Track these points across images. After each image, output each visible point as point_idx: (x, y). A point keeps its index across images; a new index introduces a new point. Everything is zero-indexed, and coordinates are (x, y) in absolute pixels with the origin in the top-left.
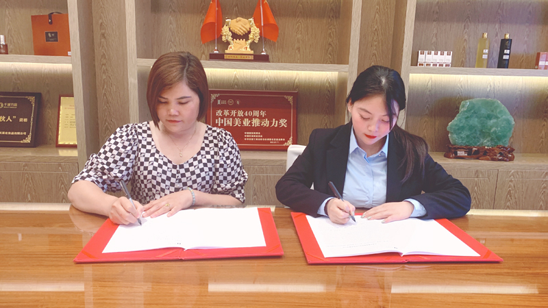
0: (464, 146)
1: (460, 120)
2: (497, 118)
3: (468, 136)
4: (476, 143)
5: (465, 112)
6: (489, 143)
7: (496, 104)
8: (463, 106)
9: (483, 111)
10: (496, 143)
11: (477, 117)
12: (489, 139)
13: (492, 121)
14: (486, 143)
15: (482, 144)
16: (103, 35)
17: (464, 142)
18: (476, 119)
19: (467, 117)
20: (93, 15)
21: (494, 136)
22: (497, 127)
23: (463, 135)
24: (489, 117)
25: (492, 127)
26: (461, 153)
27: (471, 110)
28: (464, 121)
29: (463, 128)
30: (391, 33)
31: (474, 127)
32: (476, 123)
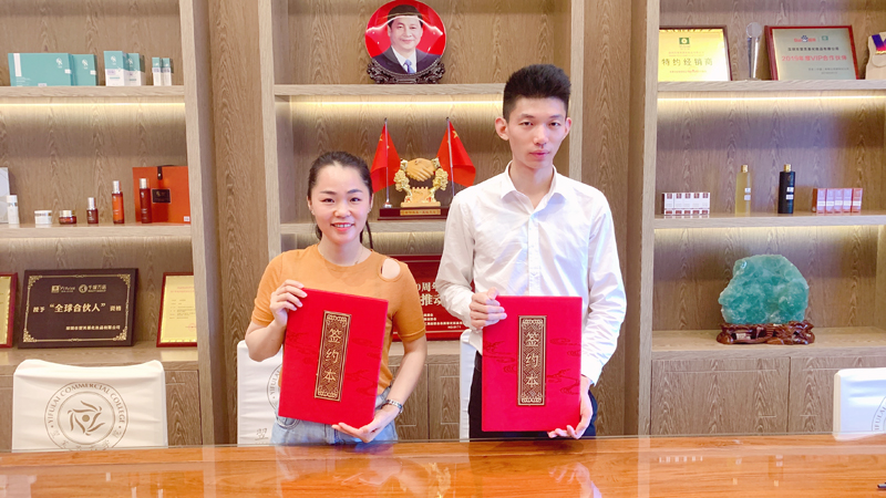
0: (743, 325)
1: (736, 289)
2: (785, 281)
3: (748, 311)
4: (760, 320)
5: (741, 276)
6: (777, 319)
7: (782, 263)
8: (738, 268)
9: (766, 274)
10: (787, 317)
11: (758, 282)
12: (777, 312)
13: (780, 287)
14: (775, 320)
15: (769, 320)
16: (230, 190)
17: (744, 318)
18: (757, 286)
19: (746, 284)
20: (218, 165)
21: (783, 309)
22: (786, 296)
23: (741, 310)
24: (775, 281)
25: (780, 295)
26: (741, 336)
27: (750, 272)
28: (741, 289)
29: (740, 300)
30: (626, 170)
31: (756, 297)
32: (758, 291)
